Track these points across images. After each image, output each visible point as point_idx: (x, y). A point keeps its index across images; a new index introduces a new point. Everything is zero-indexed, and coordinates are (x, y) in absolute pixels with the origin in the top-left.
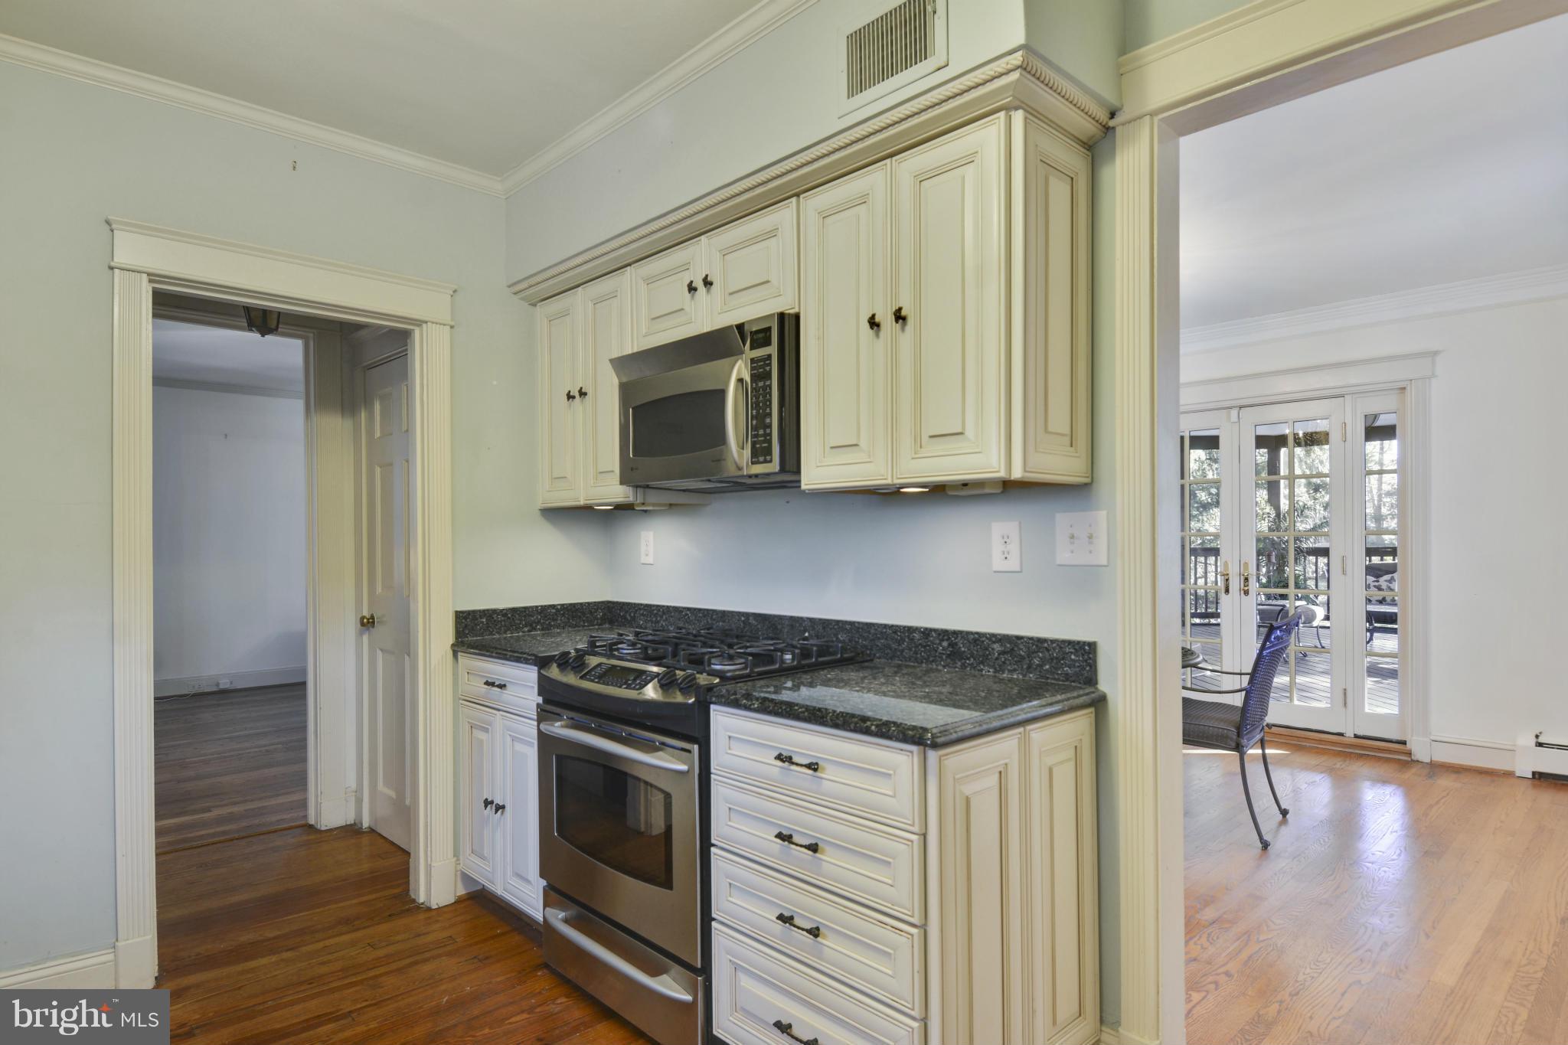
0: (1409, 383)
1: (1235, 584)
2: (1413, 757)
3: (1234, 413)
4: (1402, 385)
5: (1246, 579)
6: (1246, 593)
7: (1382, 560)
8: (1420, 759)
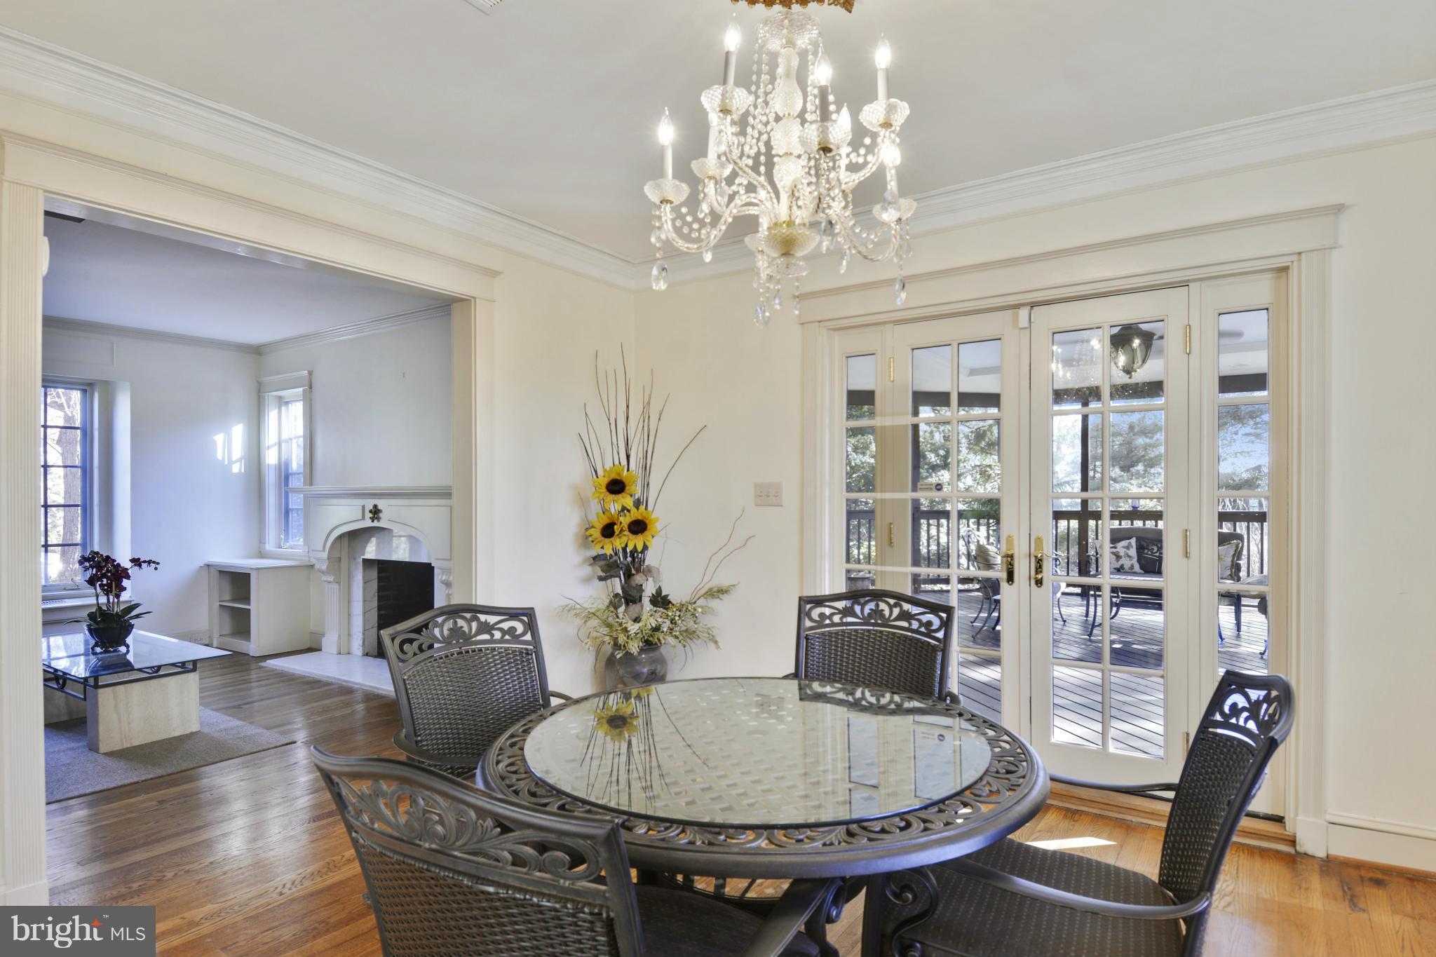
0: (1295, 258)
1: (1023, 569)
2: (1298, 848)
3: (1024, 312)
4: (1282, 262)
5: (1039, 562)
6: (1039, 583)
7: (1132, 524)
8: (1310, 852)
